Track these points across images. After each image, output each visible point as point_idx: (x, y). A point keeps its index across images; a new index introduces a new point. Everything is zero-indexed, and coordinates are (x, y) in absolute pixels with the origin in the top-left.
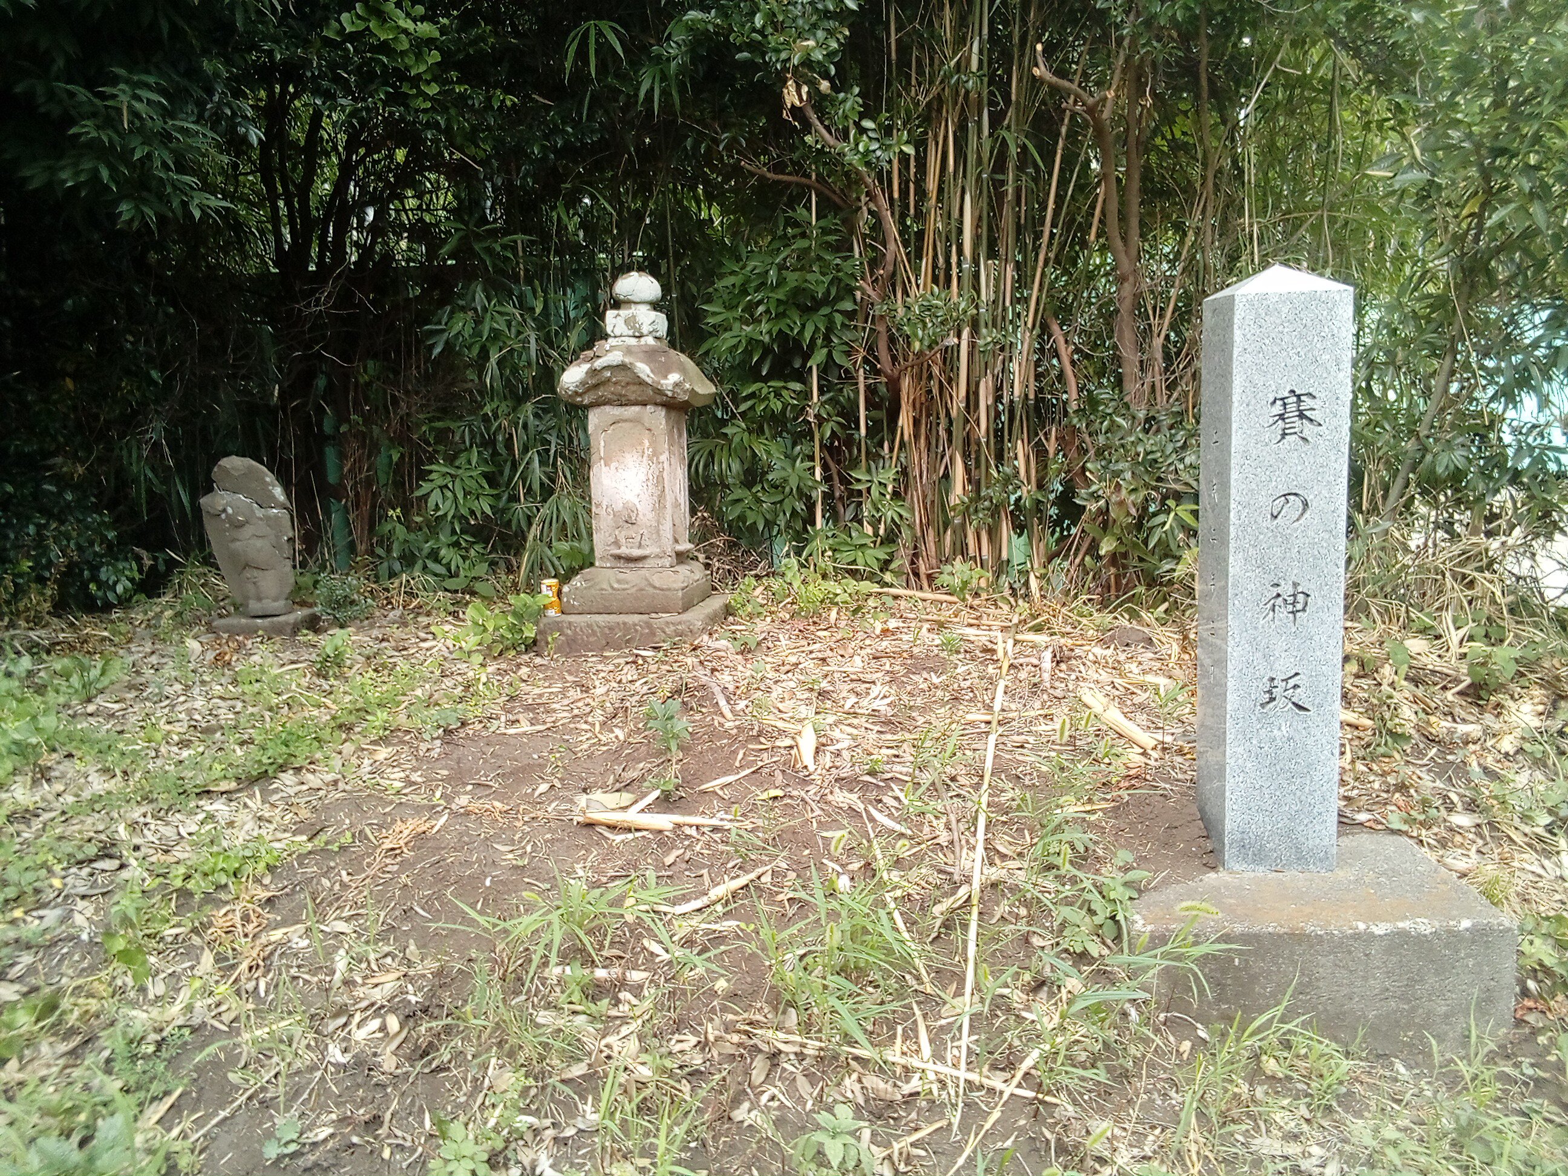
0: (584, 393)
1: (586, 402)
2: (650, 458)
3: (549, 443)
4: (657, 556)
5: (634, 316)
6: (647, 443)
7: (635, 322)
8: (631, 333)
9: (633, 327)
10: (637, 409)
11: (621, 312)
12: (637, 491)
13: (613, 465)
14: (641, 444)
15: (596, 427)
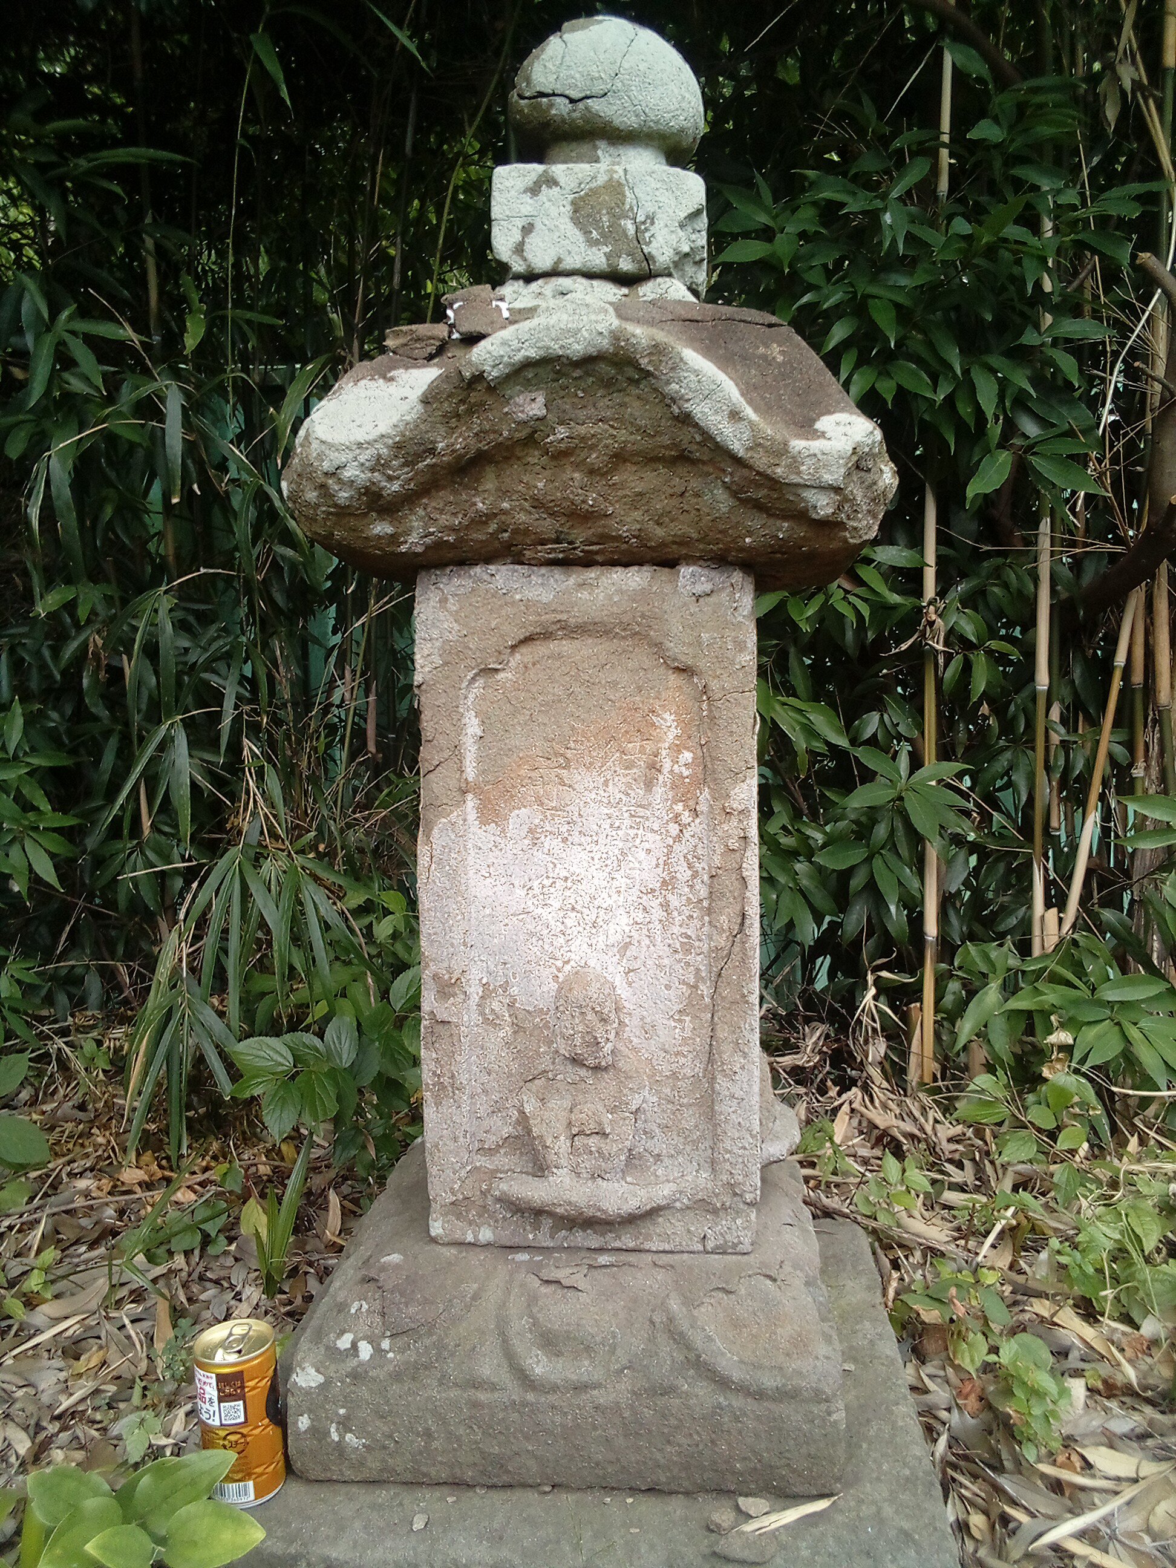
0: (409, 499)
1: (414, 541)
2: (683, 791)
3: (218, 697)
4: (705, 1206)
5: (615, 188)
6: (669, 725)
7: (618, 211)
8: (598, 259)
9: (612, 235)
10: (634, 579)
11: (558, 170)
12: (620, 925)
13: (520, 818)
14: (646, 730)
15: (452, 655)
